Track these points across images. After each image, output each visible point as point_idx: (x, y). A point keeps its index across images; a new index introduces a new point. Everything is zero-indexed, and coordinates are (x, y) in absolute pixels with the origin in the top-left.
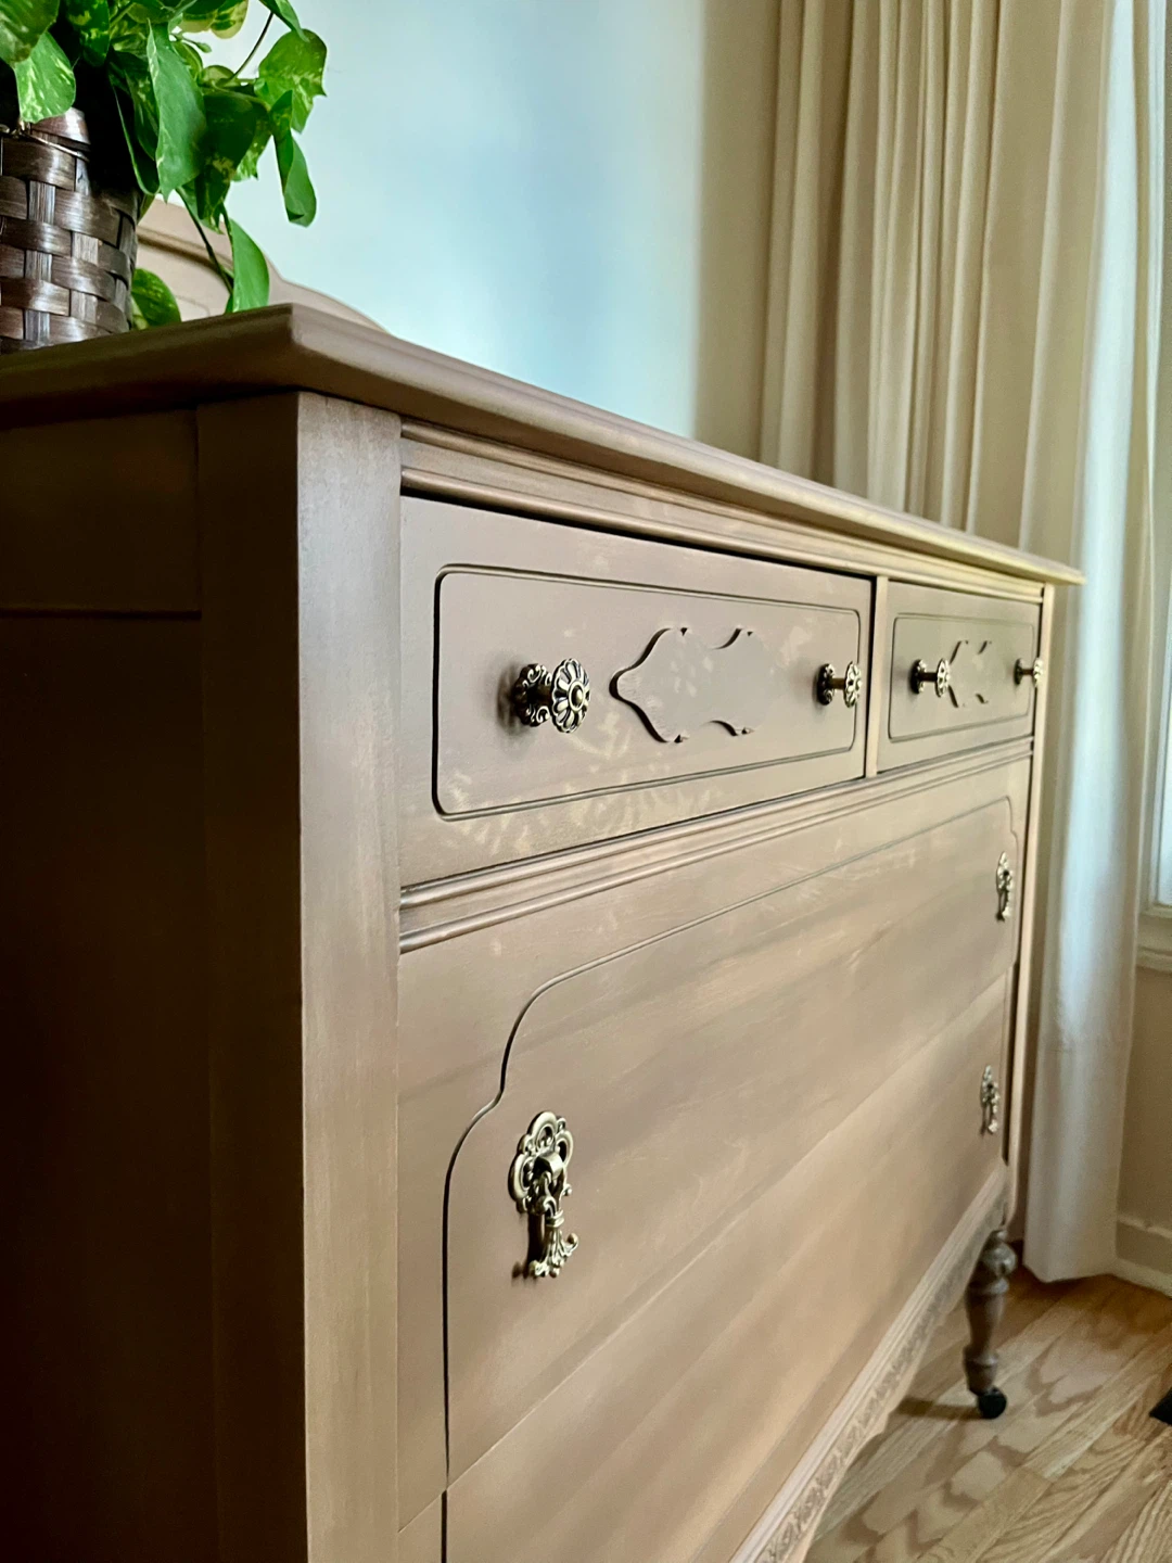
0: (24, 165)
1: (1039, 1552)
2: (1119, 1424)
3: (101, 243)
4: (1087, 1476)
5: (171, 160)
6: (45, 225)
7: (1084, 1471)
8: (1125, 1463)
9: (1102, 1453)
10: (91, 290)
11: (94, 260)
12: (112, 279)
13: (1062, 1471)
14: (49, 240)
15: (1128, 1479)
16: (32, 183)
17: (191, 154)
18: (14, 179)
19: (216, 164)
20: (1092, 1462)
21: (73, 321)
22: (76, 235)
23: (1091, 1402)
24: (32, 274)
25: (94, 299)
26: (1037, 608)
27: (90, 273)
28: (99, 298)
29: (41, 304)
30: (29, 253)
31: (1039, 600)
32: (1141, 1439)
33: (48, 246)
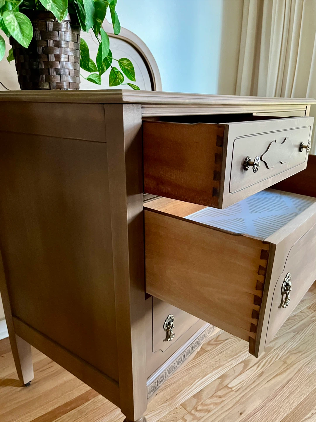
0: (58, 28)
1: (284, 331)
2: (309, 307)
3: (74, 43)
4: (299, 317)
5: (88, 22)
6: (62, 41)
7: (298, 316)
8: (308, 315)
9: (303, 313)
10: (73, 55)
11: (73, 48)
12: (76, 50)
13: (293, 315)
14: (63, 45)
15: (308, 318)
16: (59, 32)
17: (93, 19)
18: (56, 31)
19: (98, 21)
20: (301, 314)
21: (69, 63)
22: (69, 42)
23: (303, 302)
24: (60, 53)
25: (73, 56)
26: (305, 111)
27: (72, 51)
28: (74, 56)
29: (62, 60)
30: (60, 48)
31: (306, 109)
32: (313, 311)
33: (63, 46)
